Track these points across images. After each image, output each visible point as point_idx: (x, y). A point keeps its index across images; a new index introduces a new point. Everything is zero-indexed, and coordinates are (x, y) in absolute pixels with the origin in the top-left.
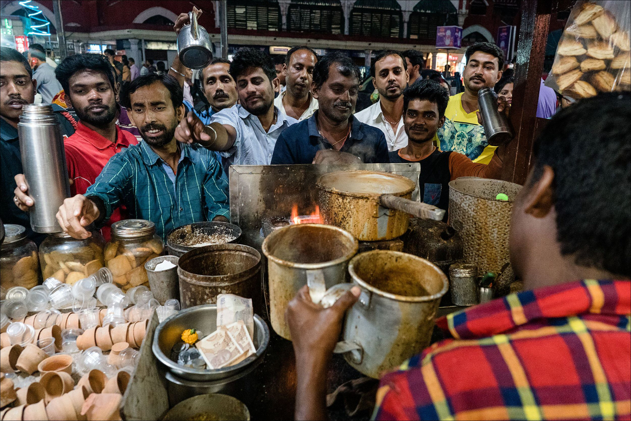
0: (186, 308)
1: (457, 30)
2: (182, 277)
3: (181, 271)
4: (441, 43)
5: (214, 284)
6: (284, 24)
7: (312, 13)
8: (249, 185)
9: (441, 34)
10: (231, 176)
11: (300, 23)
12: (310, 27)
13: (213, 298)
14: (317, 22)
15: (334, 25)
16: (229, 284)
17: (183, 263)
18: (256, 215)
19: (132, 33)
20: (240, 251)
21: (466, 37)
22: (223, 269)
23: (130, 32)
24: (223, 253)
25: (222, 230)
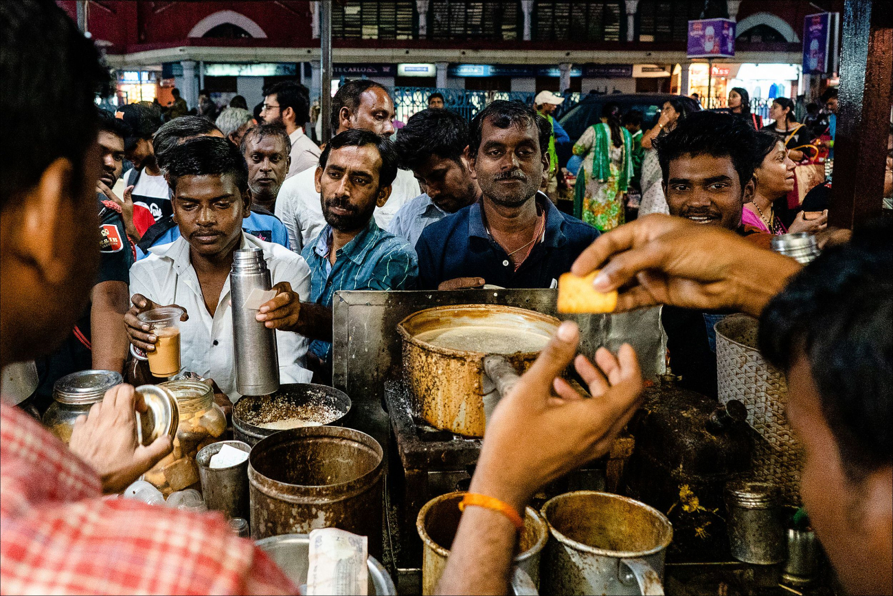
0: (259, 538)
1: (726, 26)
2: (254, 483)
3: (253, 474)
4: (697, 49)
5: (306, 500)
6: (422, 27)
7: (468, 7)
8: (365, 324)
9: (695, 33)
10: (336, 308)
11: (449, 24)
12: (466, 30)
13: (303, 524)
14: (476, 21)
15: (505, 24)
16: (331, 501)
17: (256, 459)
18: (375, 374)
19: (186, 52)
20: (347, 439)
21: (743, 35)
22: (319, 470)
23: (183, 50)
24: (320, 441)
25: (320, 398)
